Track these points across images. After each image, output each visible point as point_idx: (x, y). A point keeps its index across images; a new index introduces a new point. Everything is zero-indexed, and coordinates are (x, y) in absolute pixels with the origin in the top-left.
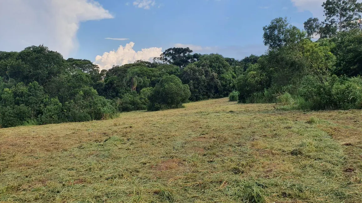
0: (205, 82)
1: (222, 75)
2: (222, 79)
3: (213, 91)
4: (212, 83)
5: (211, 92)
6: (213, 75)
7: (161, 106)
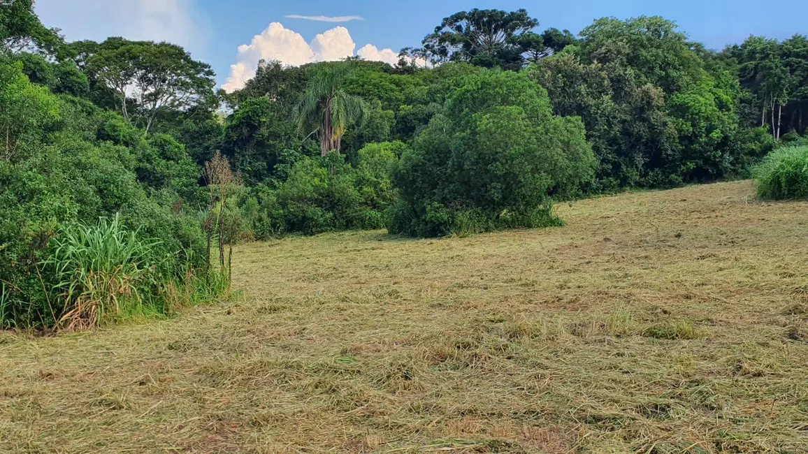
0: (615, 121)
1: (678, 98)
2: (680, 111)
3: (640, 160)
4: (639, 128)
5: (631, 163)
6: (646, 93)
7: (453, 218)
